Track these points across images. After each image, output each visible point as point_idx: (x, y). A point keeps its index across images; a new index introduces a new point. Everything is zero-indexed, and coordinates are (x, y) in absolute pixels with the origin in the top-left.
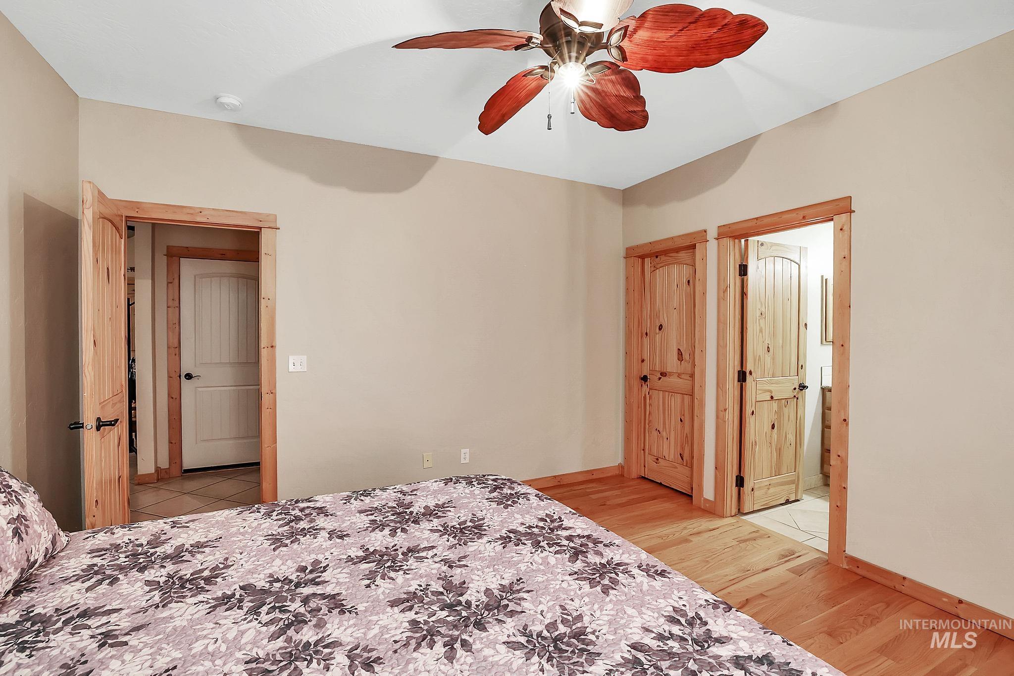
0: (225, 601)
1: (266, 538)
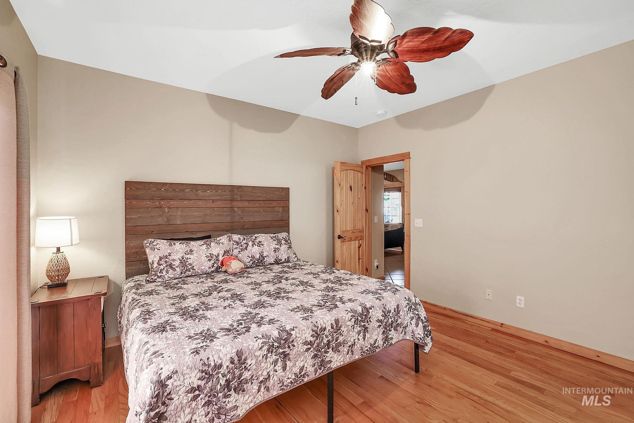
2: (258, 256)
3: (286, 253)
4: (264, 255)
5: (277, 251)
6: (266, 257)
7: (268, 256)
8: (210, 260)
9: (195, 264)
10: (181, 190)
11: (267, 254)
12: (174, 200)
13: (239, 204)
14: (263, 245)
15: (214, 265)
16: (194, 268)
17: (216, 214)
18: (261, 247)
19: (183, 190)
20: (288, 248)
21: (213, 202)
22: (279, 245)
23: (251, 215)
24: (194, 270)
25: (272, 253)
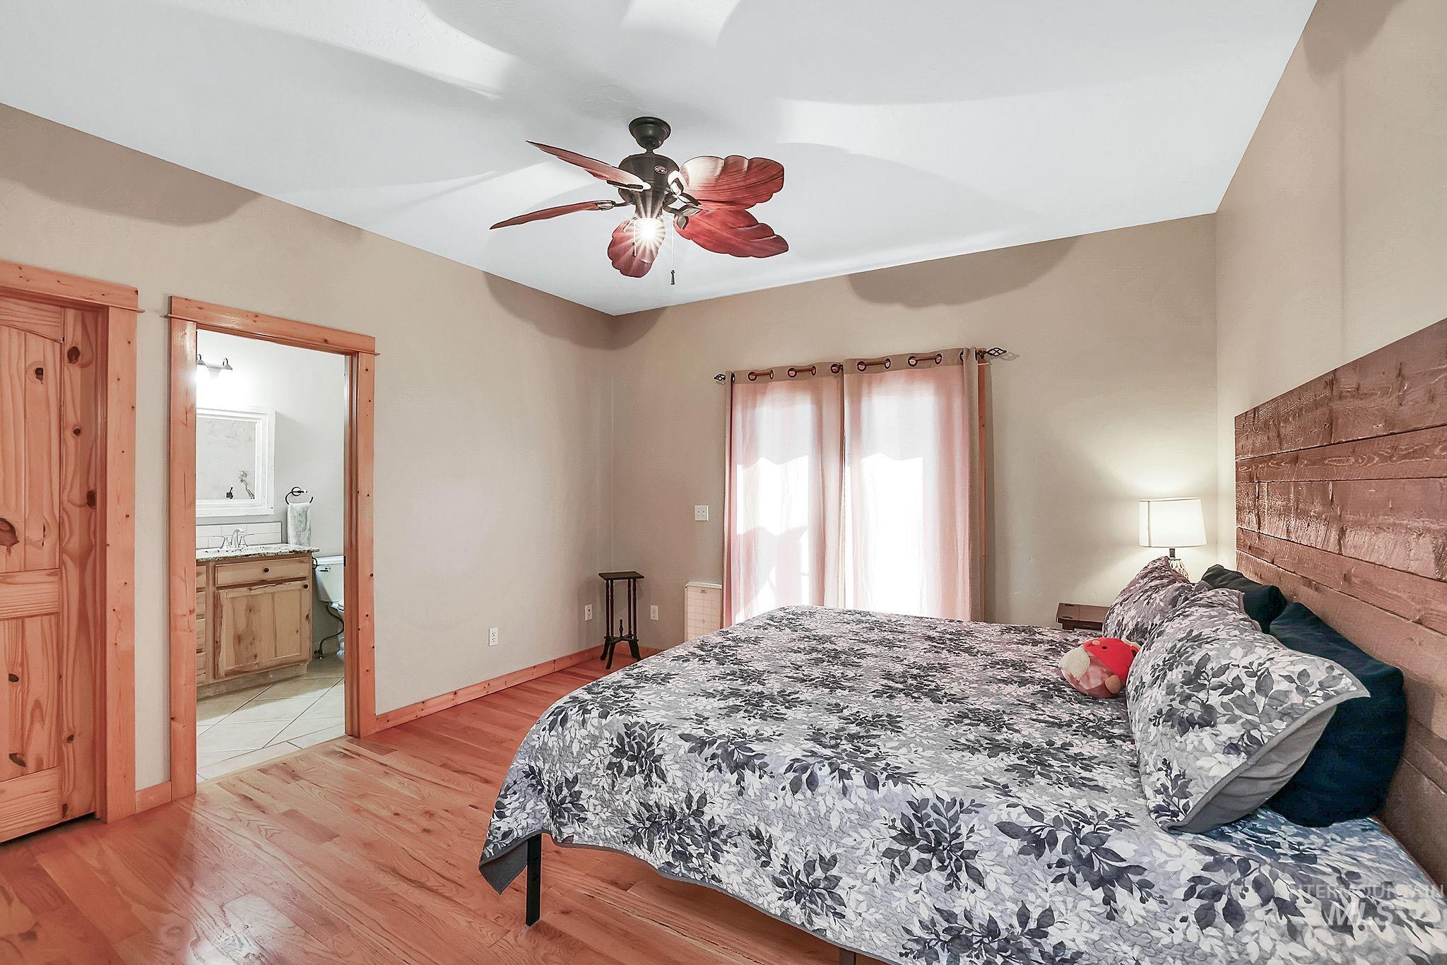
0: (953, 699)
1: (901, 730)
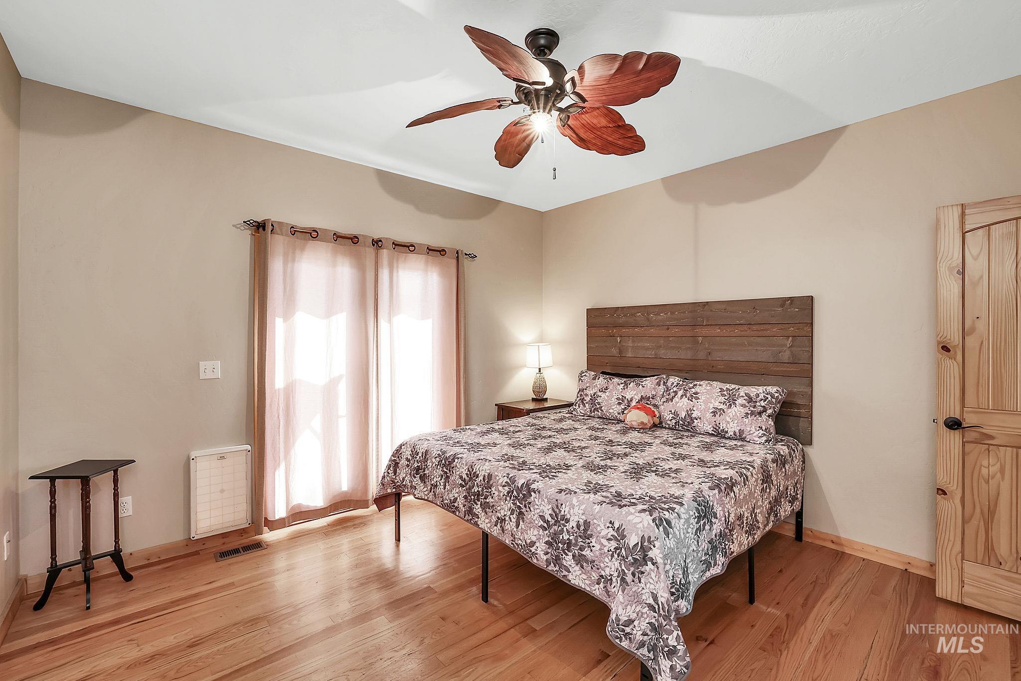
2: (683, 414)
3: (736, 422)
4: (693, 416)
5: (719, 414)
6: (697, 419)
7: (700, 418)
8: (619, 404)
9: (603, 404)
10: (632, 315)
11: (699, 414)
12: (625, 328)
13: (705, 331)
14: (697, 398)
15: (624, 412)
16: (603, 408)
17: (672, 346)
18: (692, 401)
19: (633, 315)
20: (747, 413)
21: (668, 329)
22: (728, 404)
23: (724, 349)
24: (602, 411)
25: (709, 415)
